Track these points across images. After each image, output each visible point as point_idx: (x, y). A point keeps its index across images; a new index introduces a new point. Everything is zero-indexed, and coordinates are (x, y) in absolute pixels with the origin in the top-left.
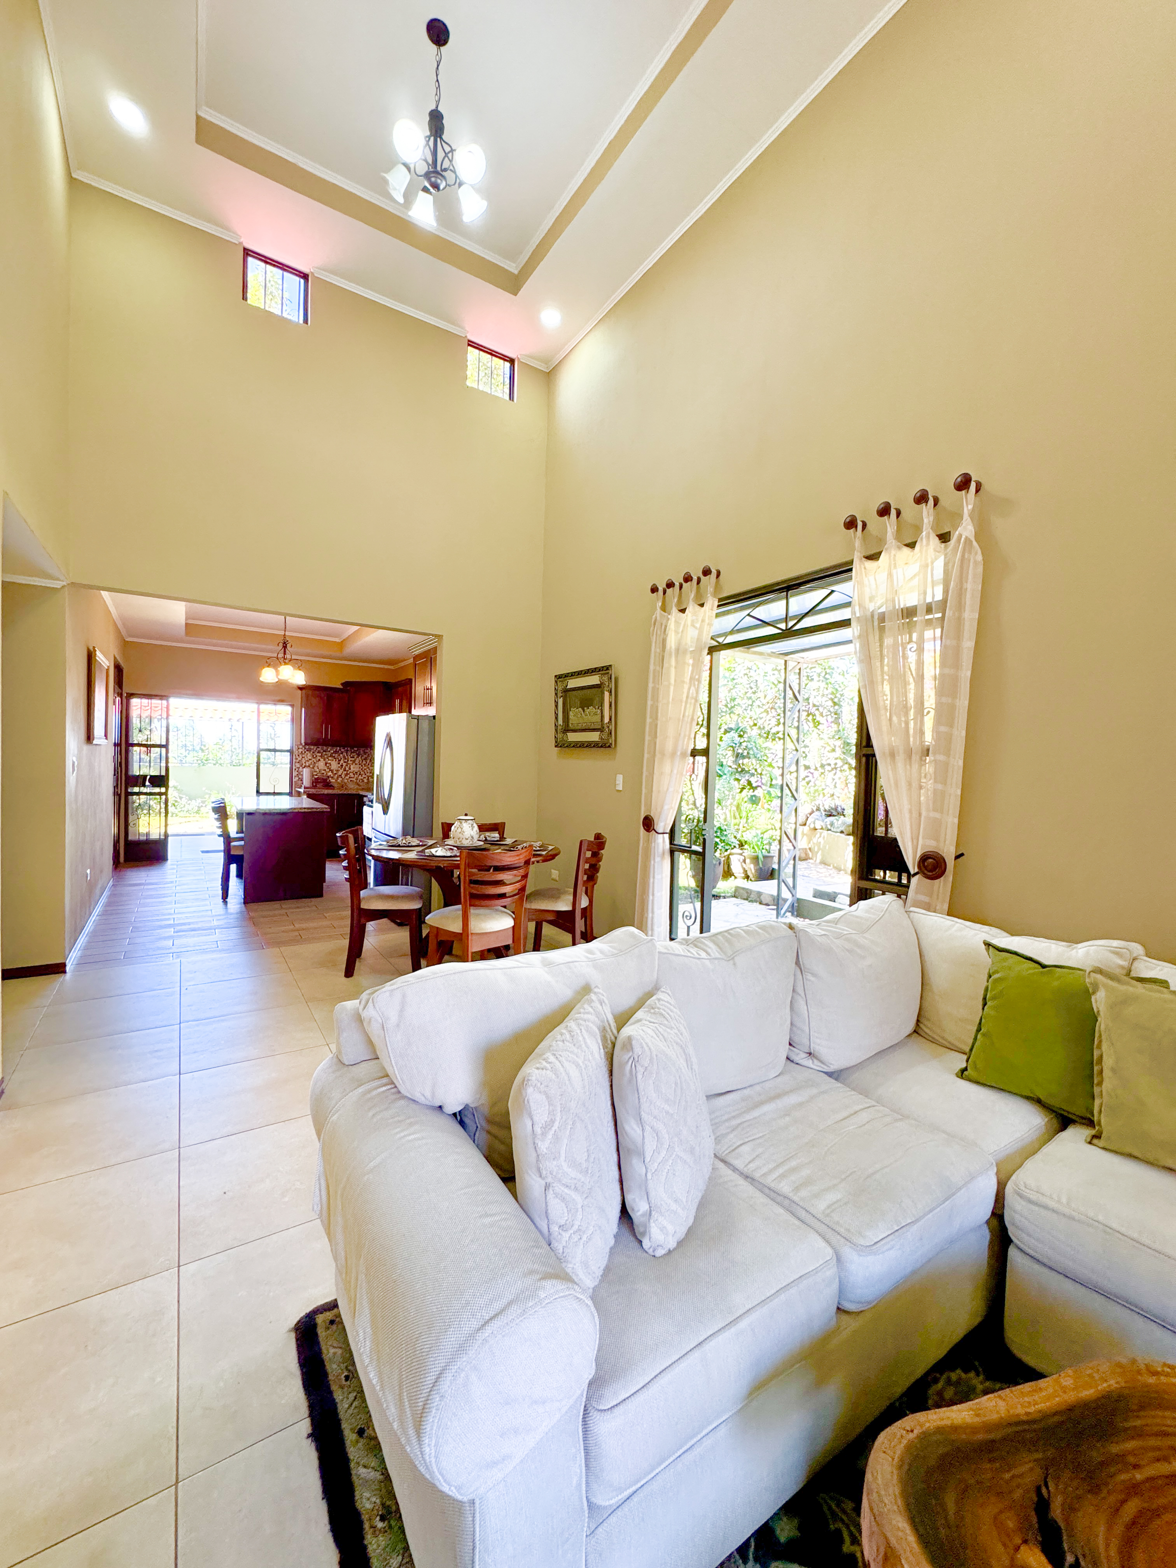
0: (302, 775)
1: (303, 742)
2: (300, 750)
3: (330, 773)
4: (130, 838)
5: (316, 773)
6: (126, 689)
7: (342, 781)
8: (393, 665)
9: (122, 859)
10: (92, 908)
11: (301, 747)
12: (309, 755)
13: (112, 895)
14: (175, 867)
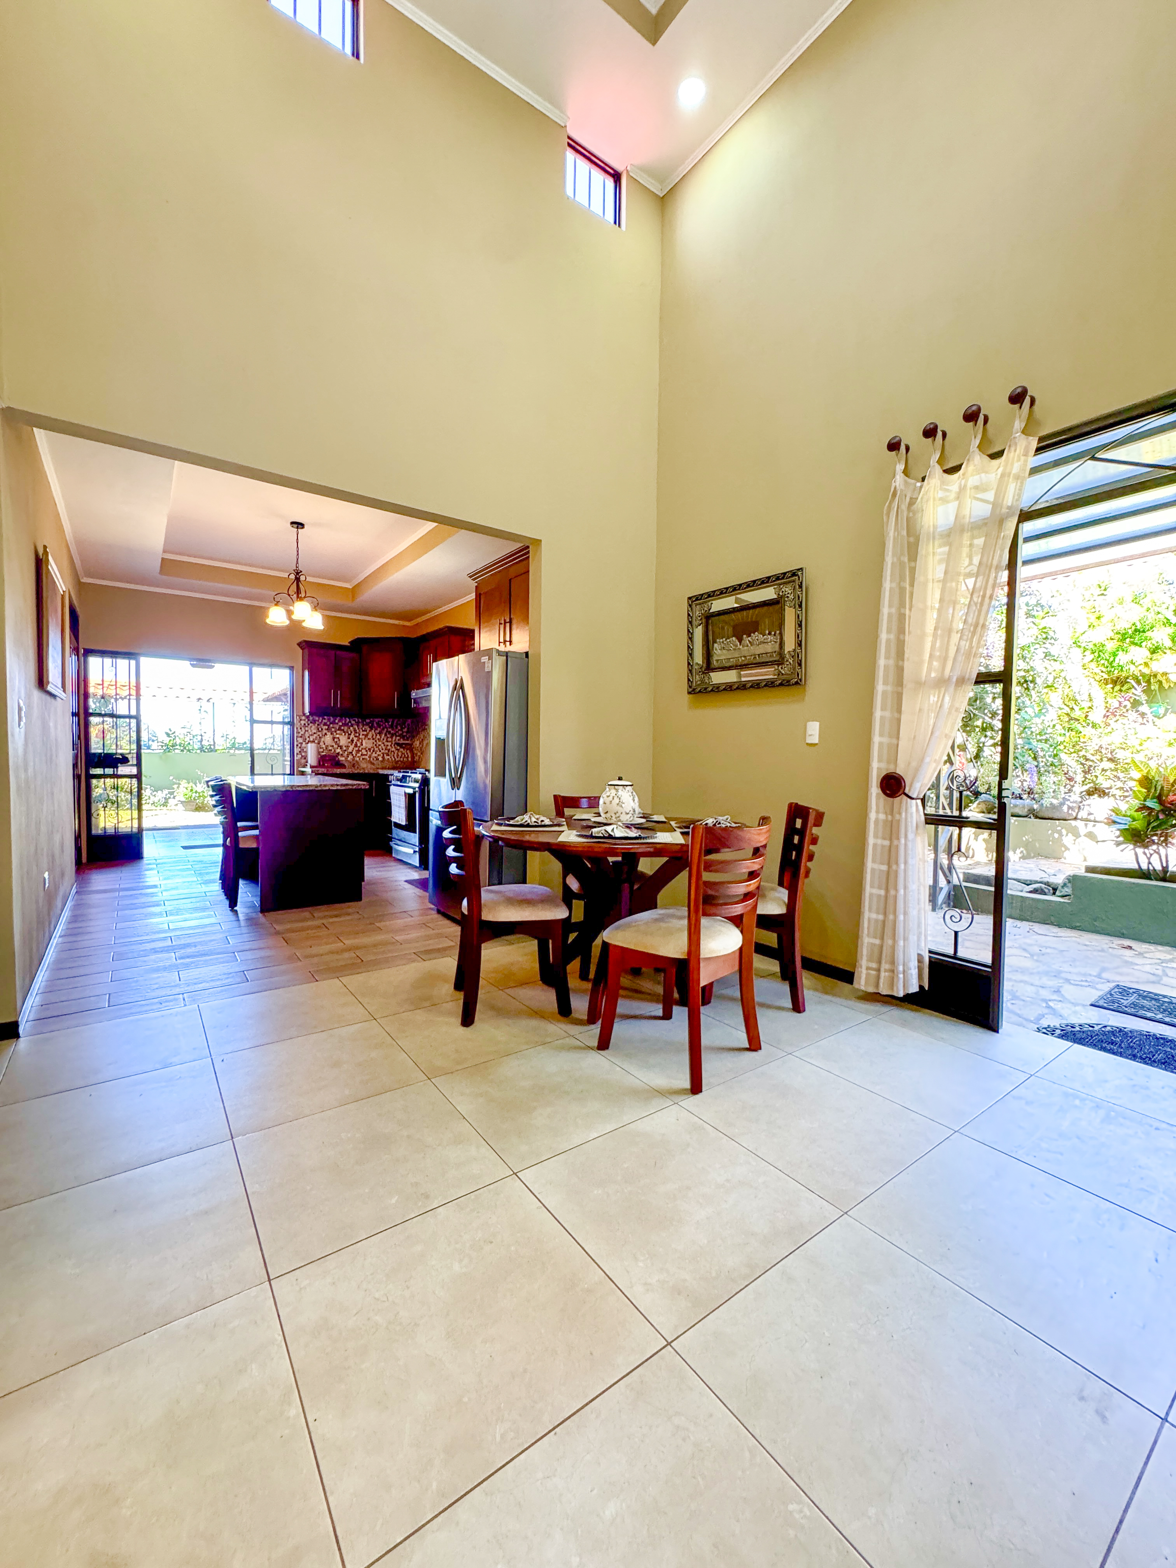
0: (306, 752)
1: (307, 711)
2: (303, 722)
3: (339, 750)
4: (94, 832)
5: (322, 750)
6: (83, 645)
7: (353, 760)
8: (409, 621)
9: (84, 860)
10: (52, 926)
11: (303, 718)
12: (313, 728)
13: (77, 906)
14: (155, 866)
